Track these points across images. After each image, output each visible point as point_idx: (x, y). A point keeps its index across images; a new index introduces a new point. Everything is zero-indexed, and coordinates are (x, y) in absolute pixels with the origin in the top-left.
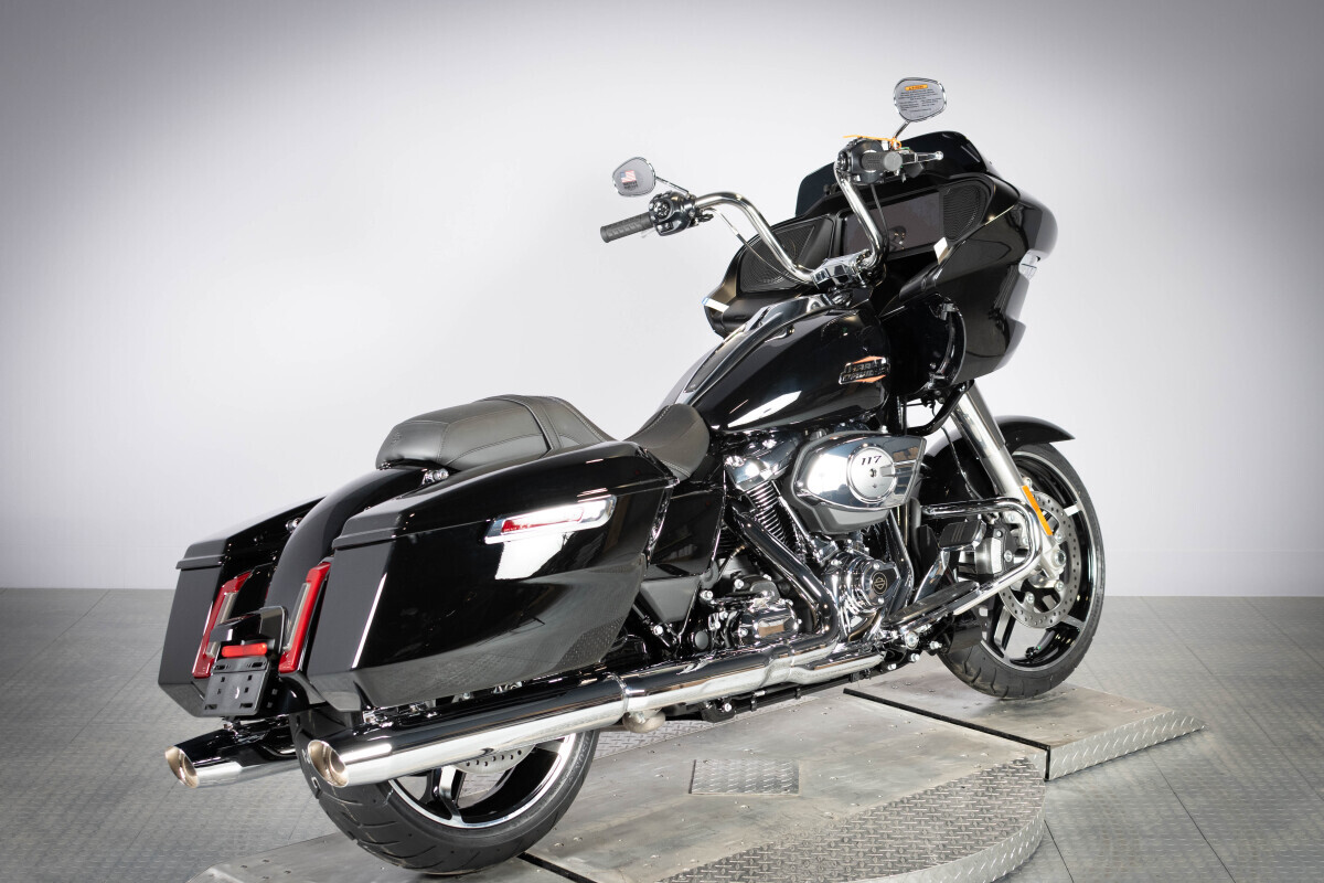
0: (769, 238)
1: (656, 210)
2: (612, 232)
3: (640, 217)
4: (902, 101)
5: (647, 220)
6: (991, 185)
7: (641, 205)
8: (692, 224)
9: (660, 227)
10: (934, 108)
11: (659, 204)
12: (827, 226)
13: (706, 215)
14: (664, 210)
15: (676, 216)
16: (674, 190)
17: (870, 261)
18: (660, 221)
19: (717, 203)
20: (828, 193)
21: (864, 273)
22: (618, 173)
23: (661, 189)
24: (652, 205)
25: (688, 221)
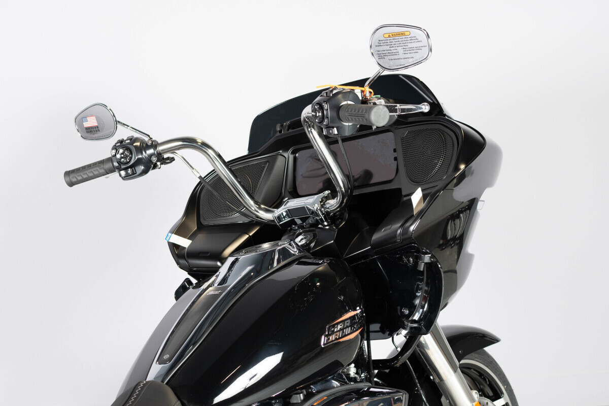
0: (225, 173)
1: (118, 156)
2: (75, 177)
3: (102, 162)
4: (381, 48)
5: (109, 165)
6: (458, 131)
7: (103, 150)
8: (155, 166)
9: (123, 173)
10: (417, 57)
11: (121, 151)
12: (280, 162)
13: (168, 158)
14: (127, 156)
15: (139, 162)
16: (136, 135)
17: (333, 203)
18: (123, 167)
19: (179, 148)
20: (280, 132)
21: (327, 215)
22: (79, 120)
23: (123, 134)
24: (114, 151)
25: (149, 166)
